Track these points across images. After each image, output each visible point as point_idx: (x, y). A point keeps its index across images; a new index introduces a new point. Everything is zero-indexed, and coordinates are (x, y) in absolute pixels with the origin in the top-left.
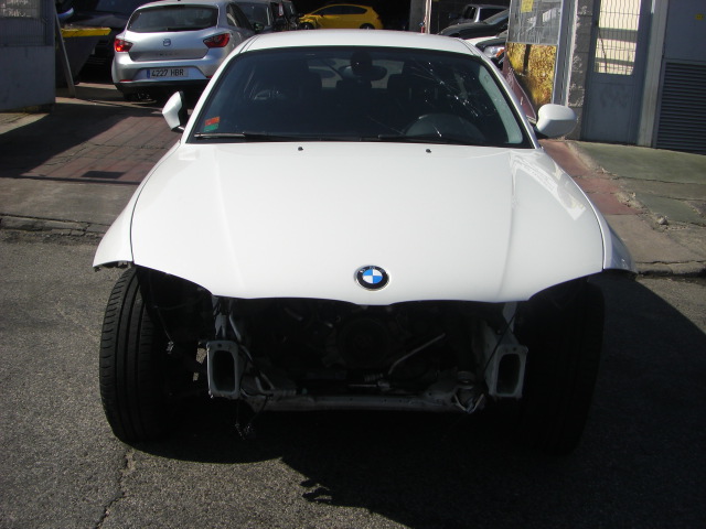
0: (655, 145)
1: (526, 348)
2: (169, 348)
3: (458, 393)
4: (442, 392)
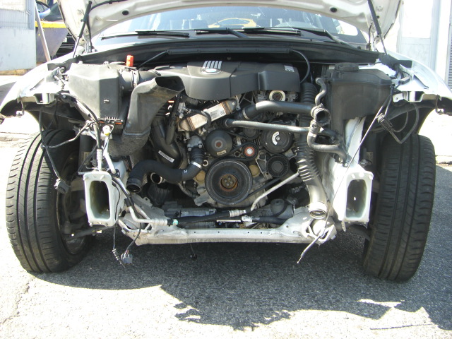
1: (371, 173)
2: (57, 184)
3: (312, 225)
4: (298, 225)
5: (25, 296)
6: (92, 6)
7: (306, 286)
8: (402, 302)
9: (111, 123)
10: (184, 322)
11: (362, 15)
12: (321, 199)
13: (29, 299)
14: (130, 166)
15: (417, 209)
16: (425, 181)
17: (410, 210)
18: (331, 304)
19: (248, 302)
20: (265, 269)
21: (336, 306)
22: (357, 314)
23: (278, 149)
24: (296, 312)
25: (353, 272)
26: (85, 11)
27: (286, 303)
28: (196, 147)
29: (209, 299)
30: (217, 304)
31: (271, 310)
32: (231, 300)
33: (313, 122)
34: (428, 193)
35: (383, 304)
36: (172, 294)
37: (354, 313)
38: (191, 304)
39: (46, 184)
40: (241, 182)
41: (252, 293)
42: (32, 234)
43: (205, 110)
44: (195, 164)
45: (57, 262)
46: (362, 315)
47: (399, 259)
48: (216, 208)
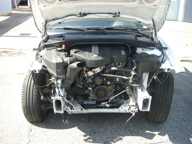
0: (183, 21)
1: (151, 96)
2: (42, 98)
3: (130, 108)
4: (125, 107)
5: (31, 133)
6: (47, 21)
7: (127, 125)
8: (160, 132)
9: (61, 78)
10: (87, 143)
11: (150, 24)
12: (133, 101)
13: (33, 135)
14: (67, 89)
15: (166, 103)
16: (170, 93)
17: (164, 103)
18: (136, 134)
19: (108, 133)
20: (113, 118)
21: (137, 134)
22: (145, 138)
23: (119, 83)
24: (124, 137)
25: (144, 119)
26: (45, 23)
27: (121, 133)
28: (90, 82)
29: (95, 133)
30: (97, 135)
31: (116, 136)
32: (102, 133)
33: (132, 77)
34: (170, 97)
35: (154, 133)
36: (81, 131)
37: (143, 137)
38: (89, 135)
39: (36, 95)
40: (106, 93)
41: (109, 129)
42: (32, 112)
43: (93, 70)
44: (89, 88)
45: (40, 120)
46: (146, 138)
47: (160, 118)
48: (96, 100)
